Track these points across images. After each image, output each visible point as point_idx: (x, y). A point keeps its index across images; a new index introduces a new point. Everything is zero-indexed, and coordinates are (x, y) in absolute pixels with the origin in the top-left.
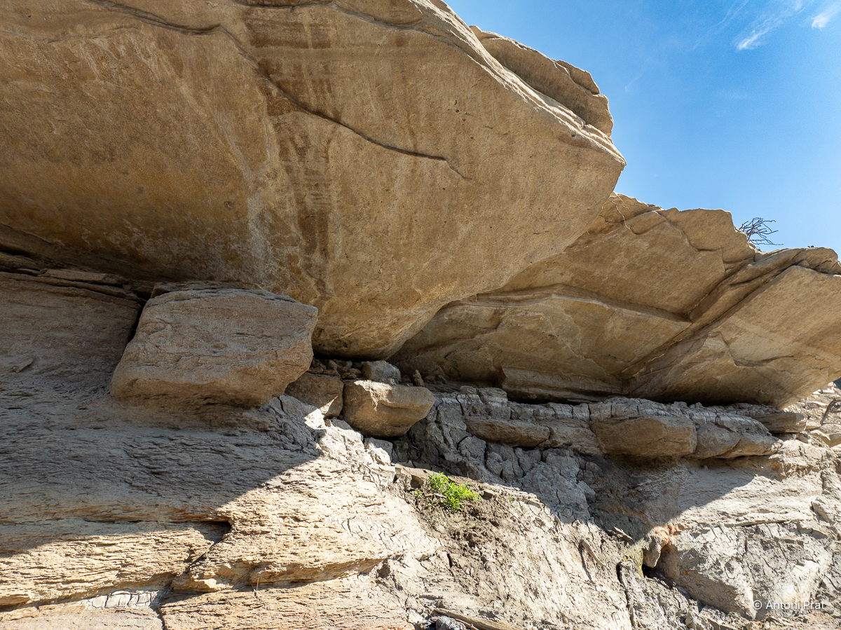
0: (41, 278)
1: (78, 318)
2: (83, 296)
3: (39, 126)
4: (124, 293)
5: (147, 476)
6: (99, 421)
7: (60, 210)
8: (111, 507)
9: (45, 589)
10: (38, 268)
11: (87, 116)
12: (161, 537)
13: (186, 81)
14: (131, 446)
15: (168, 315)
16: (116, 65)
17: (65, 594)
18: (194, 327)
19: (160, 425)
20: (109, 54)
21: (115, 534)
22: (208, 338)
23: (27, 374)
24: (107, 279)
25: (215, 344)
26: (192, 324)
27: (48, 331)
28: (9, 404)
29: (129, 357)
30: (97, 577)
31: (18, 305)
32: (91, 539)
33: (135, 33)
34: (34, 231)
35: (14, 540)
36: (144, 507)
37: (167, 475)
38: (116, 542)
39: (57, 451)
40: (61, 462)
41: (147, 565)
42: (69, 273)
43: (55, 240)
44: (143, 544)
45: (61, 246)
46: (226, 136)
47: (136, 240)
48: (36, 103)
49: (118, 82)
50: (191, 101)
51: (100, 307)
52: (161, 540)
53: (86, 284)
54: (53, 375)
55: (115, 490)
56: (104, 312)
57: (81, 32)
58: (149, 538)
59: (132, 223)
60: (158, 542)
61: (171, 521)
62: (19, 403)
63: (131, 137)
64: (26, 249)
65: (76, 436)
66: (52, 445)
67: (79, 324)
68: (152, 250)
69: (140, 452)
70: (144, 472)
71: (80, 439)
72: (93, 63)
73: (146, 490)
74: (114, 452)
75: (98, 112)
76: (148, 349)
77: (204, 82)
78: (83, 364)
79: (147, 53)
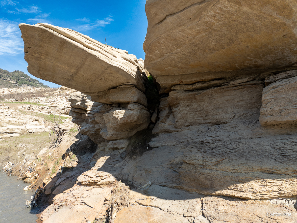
0: (229, 86)
1: (244, 96)
2: (243, 88)
3: (208, 44)
4: (256, 82)
5: (281, 157)
6: (259, 135)
7: (226, 62)
8: (270, 169)
9: (255, 196)
10: (228, 82)
11: (219, 35)
12: (292, 181)
13: (244, 6)
14: (272, 144)
15: (271, 96)
16: (219, 16)
17: (262, 198)
18: (283, 98)
19: (282, 134)
20: (215, 14)
21: (274, 179)
22: (291, 101)
23: (234, 119)
24: (249, 80)
25: (294, 103)
26: (282, 97)
27: (236, 103)
28: (232, 131)
29: (262, 114)
30: (271, 194)
31: (226, 97)
32: (266, 180)
33: (219, 3)
34: (222, 70)
35: (243, 178)
36: (282, 169)
37: (289, 156)
38: (275, 182)
39: (248, 148)
40: (250, 152)
41: (288, 191)
42: (236, 82)
43: (229, 70)
44: (285, 183)
45: (232, 71)
46: (271, 14)
47: (254, 61)
48: (204, 39)
49: (222, 20)
50: (250, 11)
51: (250, 91)
52: (292, 182)
53: (243, 84)
54: (242, 118)
55: (270, 163)
56: (252, 92)
57: (204, 14)
58: (287, 181)
59: (250, 57)
60: (291, 183)
61: (294, 174)
62: (235, 130)
63: (236, 33)
64: (222, 77)
65: (253, 141)
66: (246, 146)
67: (245, 98)
68: (261, 62)
69: (276, 147)
70: (279, 155)
71: (254, 143)
72: (212, 20)
73: (282, 162)
74: (267, 147)
75: (222, 32)
76: (268, 110)
77: (251, 2)
78: (250, 112)
79: (226, 6)
